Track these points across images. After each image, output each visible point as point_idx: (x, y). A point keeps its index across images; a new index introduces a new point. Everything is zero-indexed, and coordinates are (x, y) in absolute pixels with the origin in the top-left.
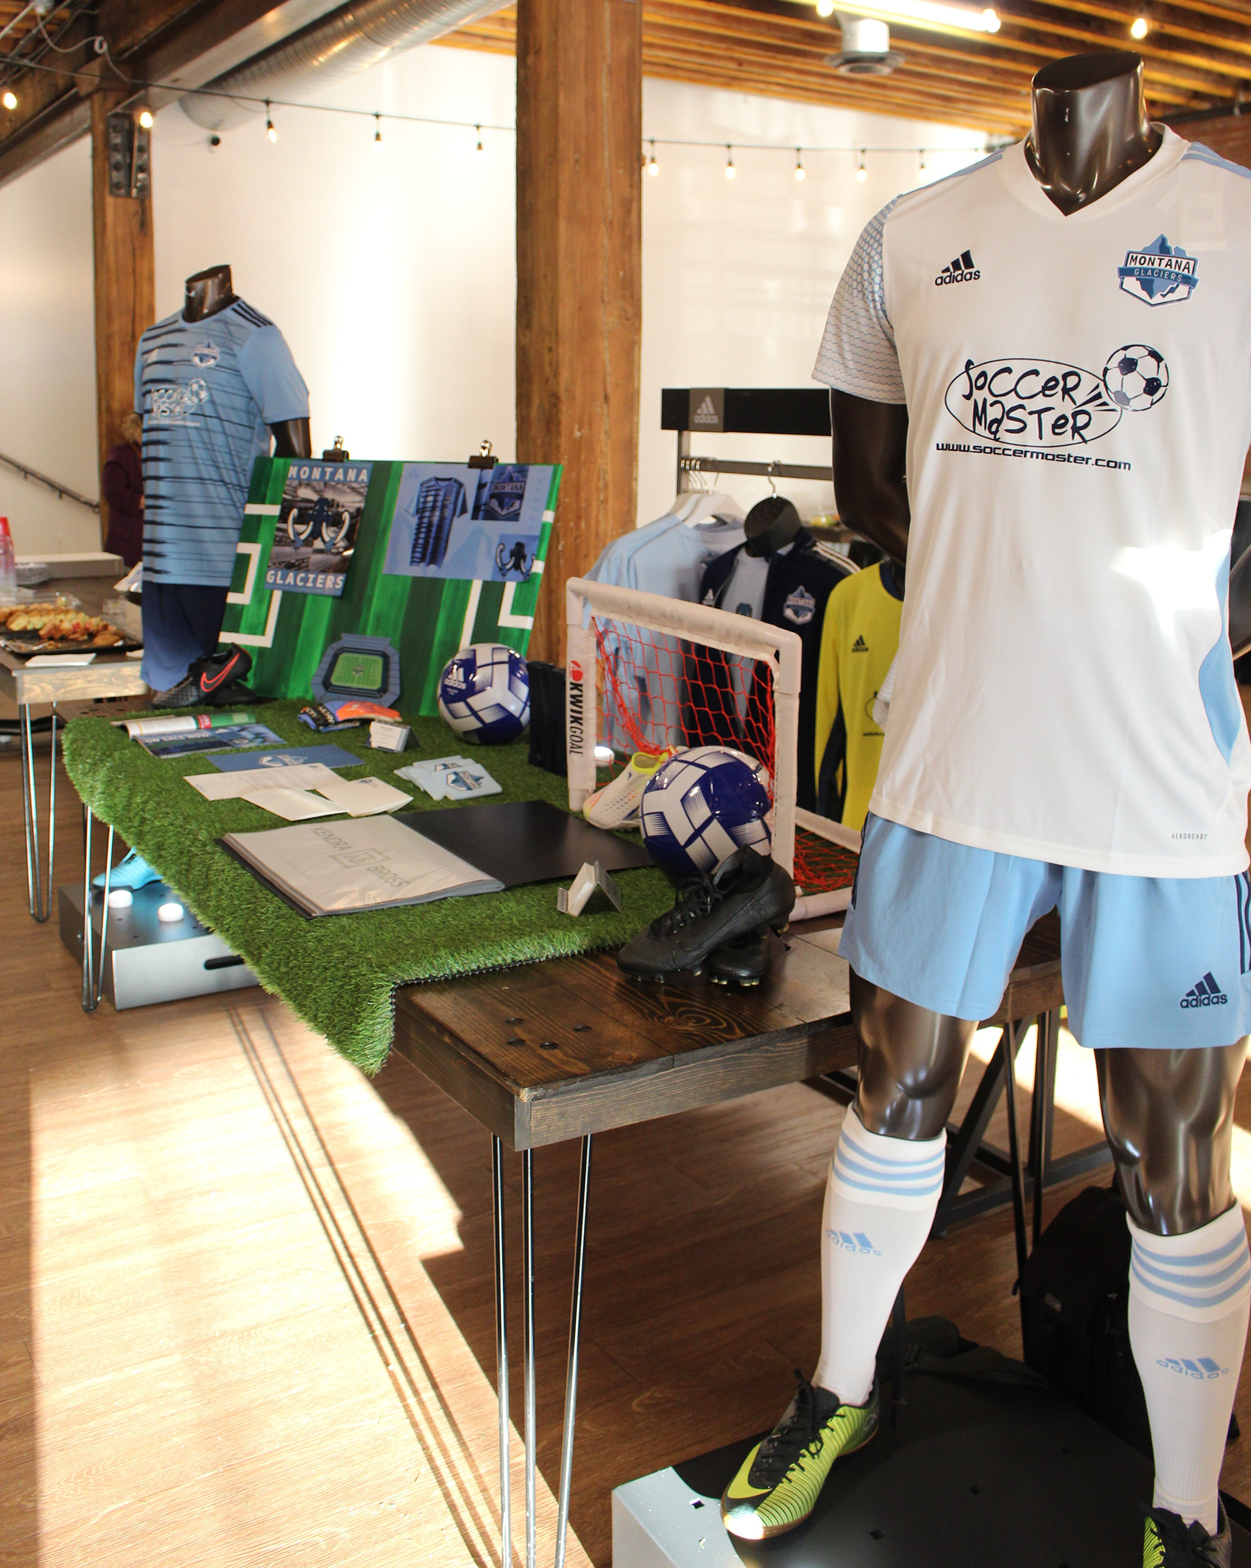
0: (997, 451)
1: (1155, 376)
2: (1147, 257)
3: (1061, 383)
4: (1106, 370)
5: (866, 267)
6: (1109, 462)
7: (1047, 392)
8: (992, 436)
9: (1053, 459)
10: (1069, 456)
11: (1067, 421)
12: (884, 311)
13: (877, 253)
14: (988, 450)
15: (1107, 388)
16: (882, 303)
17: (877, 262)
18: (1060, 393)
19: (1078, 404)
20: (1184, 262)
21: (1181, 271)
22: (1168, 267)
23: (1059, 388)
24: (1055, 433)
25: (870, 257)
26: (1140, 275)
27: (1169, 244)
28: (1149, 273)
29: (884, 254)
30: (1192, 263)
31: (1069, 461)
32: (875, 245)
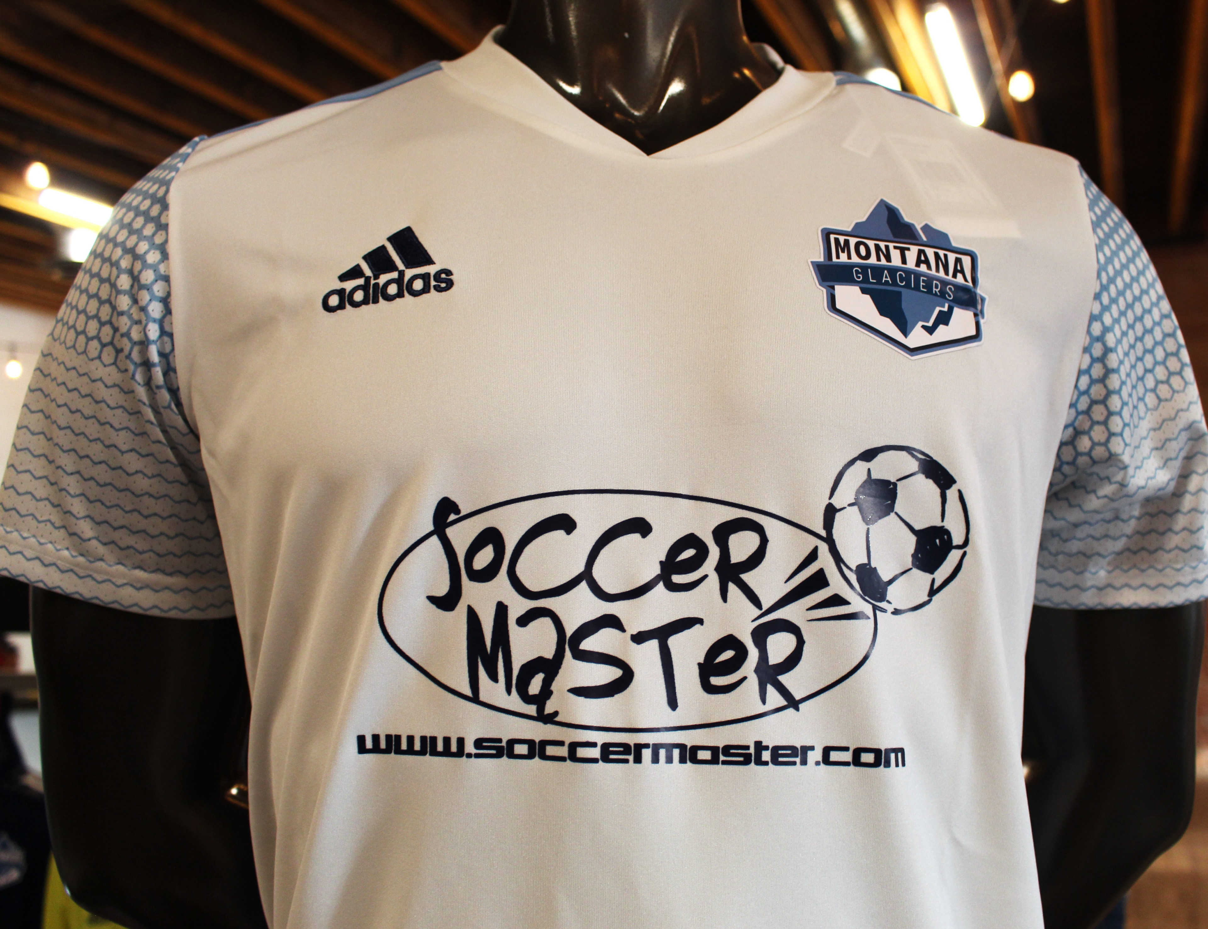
0: (550, 750)
1: (938, 523)
2: (871, 244)
3: (714, 553)
4: (830, 512)
5: (124, 282)
6: (858, 752)
7: (677, 579)
8: (532, 710)
9: (714, 761)
10: (760, 747)
11: (742, 654)
12: (174, 392)
13: (153, 246)
14: (521, 749)
15: (838, 559)
16: (169, 370)
17: (155, 268)
18: (714, 580)
19: (765, 607)
20: (952, 257)
21: (950, 277)
22: (923, 268)
23: (710, 565)
24: (709, 689)
25: (136, 257)
26: (866, 280)
27: (907, 217)
28: (886, 277)
29: (173, 248)
30: (966, 261)
31: (760, 762)
32: (149, 230)
